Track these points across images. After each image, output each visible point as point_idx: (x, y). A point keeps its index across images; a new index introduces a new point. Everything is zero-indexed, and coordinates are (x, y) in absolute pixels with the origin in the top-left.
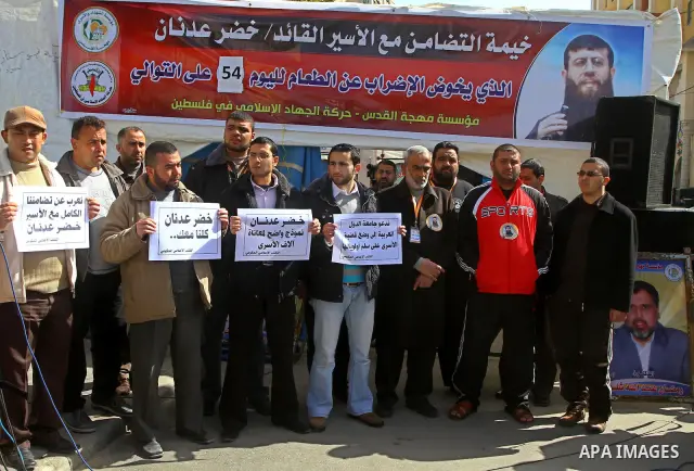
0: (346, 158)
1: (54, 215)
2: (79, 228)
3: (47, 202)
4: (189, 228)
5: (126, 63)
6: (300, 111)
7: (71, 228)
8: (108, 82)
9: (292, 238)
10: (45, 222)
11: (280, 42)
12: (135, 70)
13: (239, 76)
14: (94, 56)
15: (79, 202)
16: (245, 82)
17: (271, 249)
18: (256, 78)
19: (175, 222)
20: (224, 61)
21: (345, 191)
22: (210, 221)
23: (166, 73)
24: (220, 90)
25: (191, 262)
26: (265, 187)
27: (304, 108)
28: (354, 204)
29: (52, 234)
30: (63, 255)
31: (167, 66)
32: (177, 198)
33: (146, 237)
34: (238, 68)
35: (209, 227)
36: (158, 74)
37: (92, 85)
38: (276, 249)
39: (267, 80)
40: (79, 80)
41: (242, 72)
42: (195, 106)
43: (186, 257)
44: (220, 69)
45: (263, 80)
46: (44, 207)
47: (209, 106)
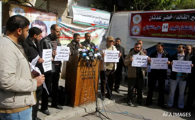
0: (181, 46)
1: (112, 56)
2: (117, 58)
3: (111, 53)
4: (140, 60)
5: (143, 26)
6: (181, 36)
7: (115, 58)
8: (138, 30)
9: (163, 64)
10: (110, 57)
11: (178, 19)
12: (144, 27)
13: (167, 28)
14: (136, 25)
15: (117, 53)
16: (169, 29)
17: (159, 66)
18: (171, 28)
19: (138, 59)
20: (164, 24)
21: (180, 55)
22: (145, 60)
23: (151, 28)
24: (162, 31)
25: (140, 67)
26: (160, 53)
27: (183, 35)
28: (182, 58)
29: (112, 59)
30: (114, 63)
31: (151, 26)
32: (140, 54)
33: (132, 62)
34: (167, 26)
35: (145, 61)
36: (149, 28)
37: (135, 31)
38: (159, 67)
39: (174, 29)
40: (133, 30)
41: (168, 27)
42: (157, 35)
43: (140, 66)
44: (163, 26)
45: (173, 28)
46: (110, 54)
47: (160, 35)
